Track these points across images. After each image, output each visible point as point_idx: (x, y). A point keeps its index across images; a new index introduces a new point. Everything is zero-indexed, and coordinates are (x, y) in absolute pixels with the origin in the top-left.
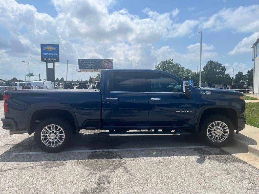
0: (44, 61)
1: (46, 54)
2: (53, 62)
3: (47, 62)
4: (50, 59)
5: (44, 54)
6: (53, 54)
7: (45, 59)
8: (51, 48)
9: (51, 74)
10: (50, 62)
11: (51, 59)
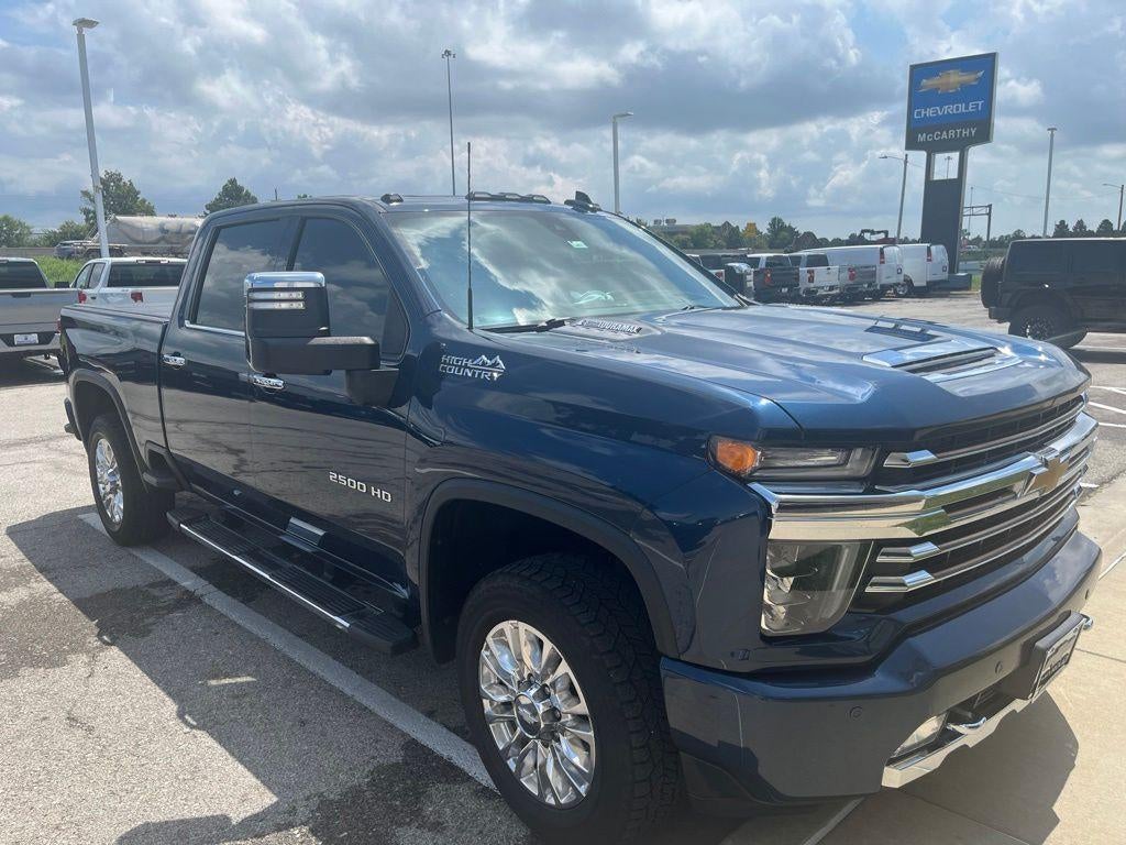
0: (920, 149)
1: (930, 112)
2: (961, 146)
3: (932, 149)
4: (944, 136)
5: (919, 114)
6: (962, 108)
7: (921, 138)
8: (955, 78)
9: (943, 204)
10: (946, 147)
11: (952, 133)
